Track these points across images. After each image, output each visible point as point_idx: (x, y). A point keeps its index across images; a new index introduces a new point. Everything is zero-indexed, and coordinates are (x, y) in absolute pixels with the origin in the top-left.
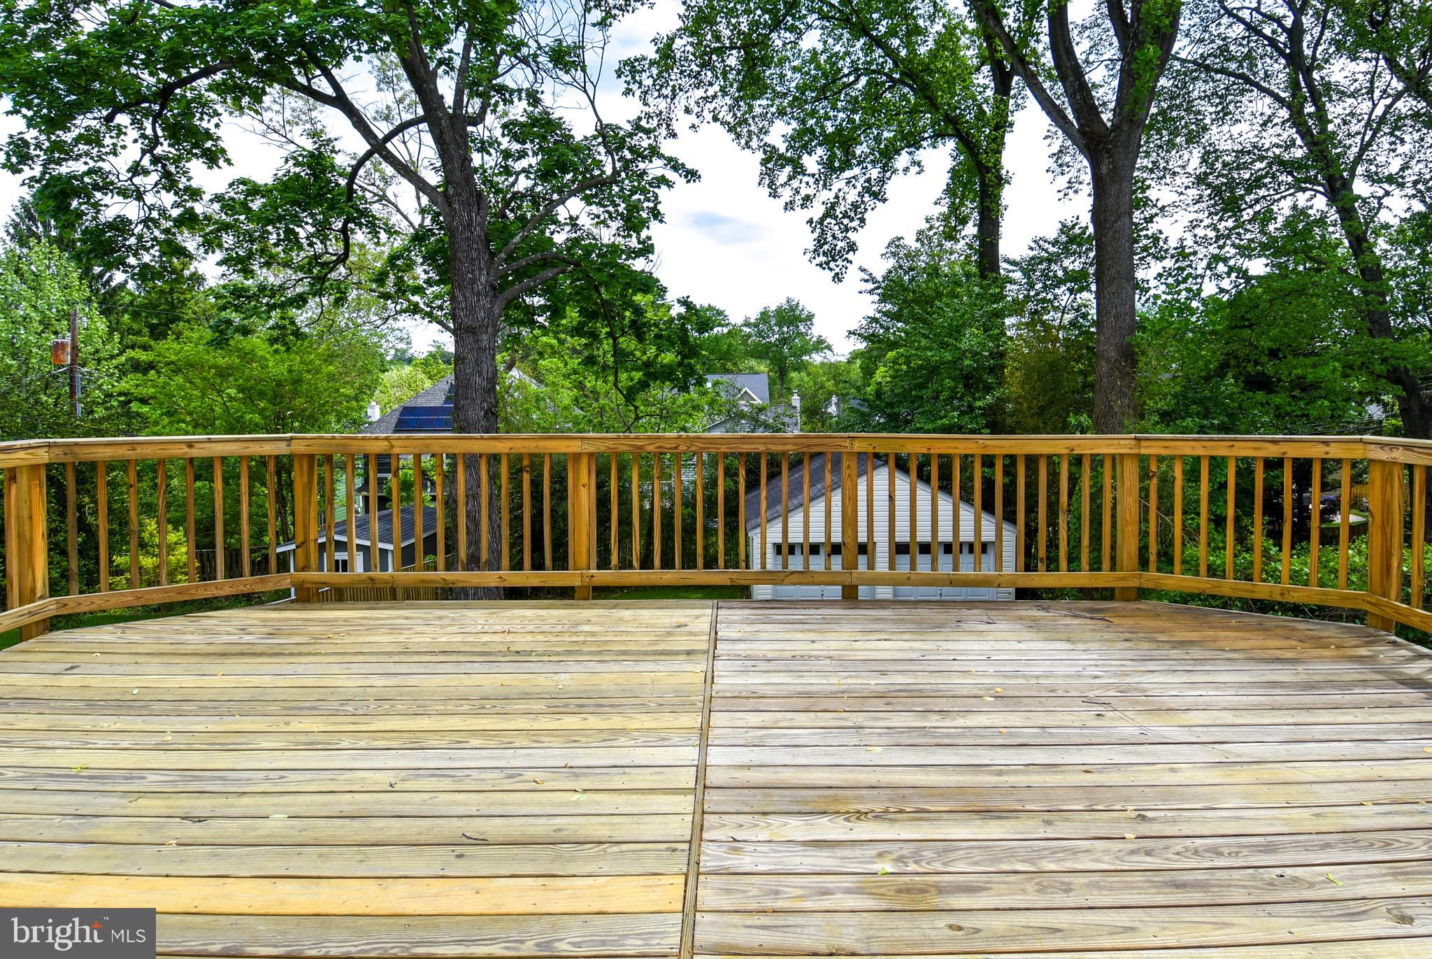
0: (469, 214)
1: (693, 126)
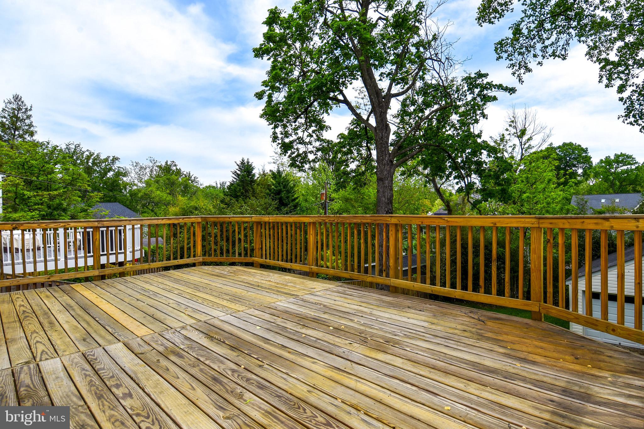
0: (382, 134)
1: (539, 63)
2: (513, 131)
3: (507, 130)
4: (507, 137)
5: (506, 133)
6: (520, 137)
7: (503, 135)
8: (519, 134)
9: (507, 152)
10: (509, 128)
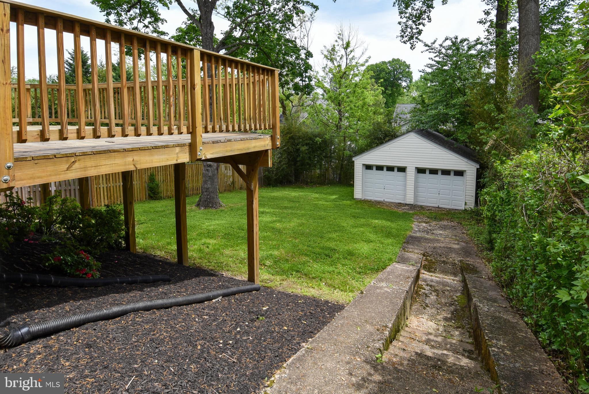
0: (207, 30)
2: (341, 43)
3: (336, 41)
4: (337, 48)
5: (336, 44)
6: (346, 48)
7: (334, 46)
8: (345, 46)
9: (336, 60)
10: (338, 40)
